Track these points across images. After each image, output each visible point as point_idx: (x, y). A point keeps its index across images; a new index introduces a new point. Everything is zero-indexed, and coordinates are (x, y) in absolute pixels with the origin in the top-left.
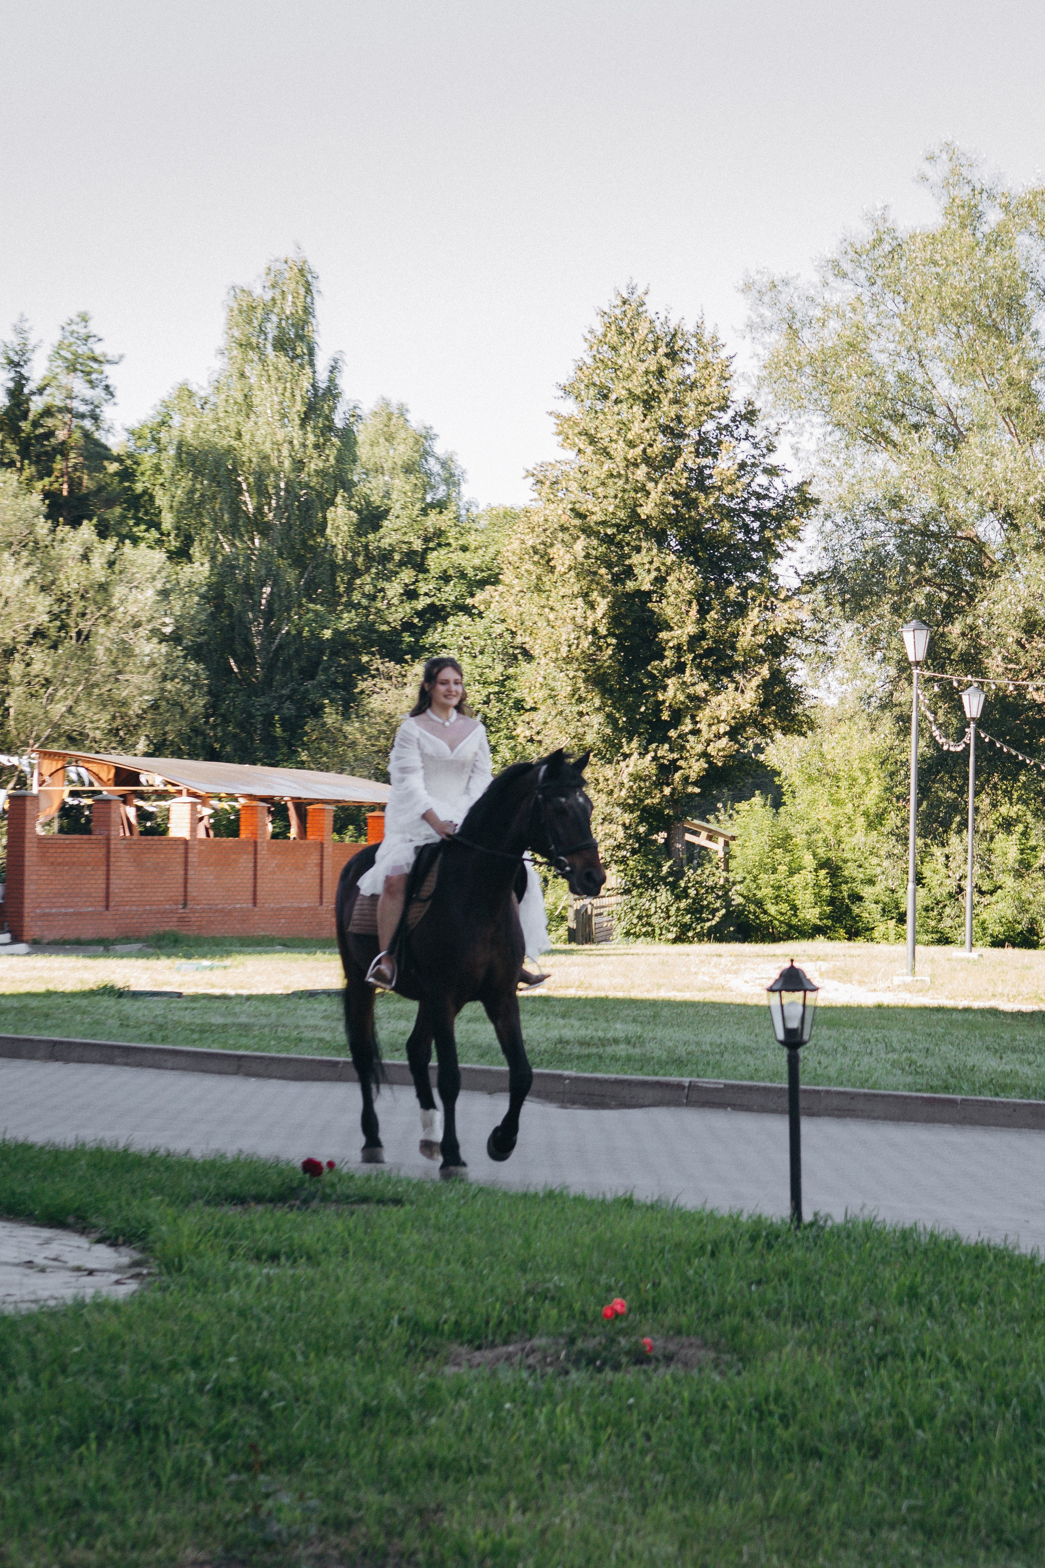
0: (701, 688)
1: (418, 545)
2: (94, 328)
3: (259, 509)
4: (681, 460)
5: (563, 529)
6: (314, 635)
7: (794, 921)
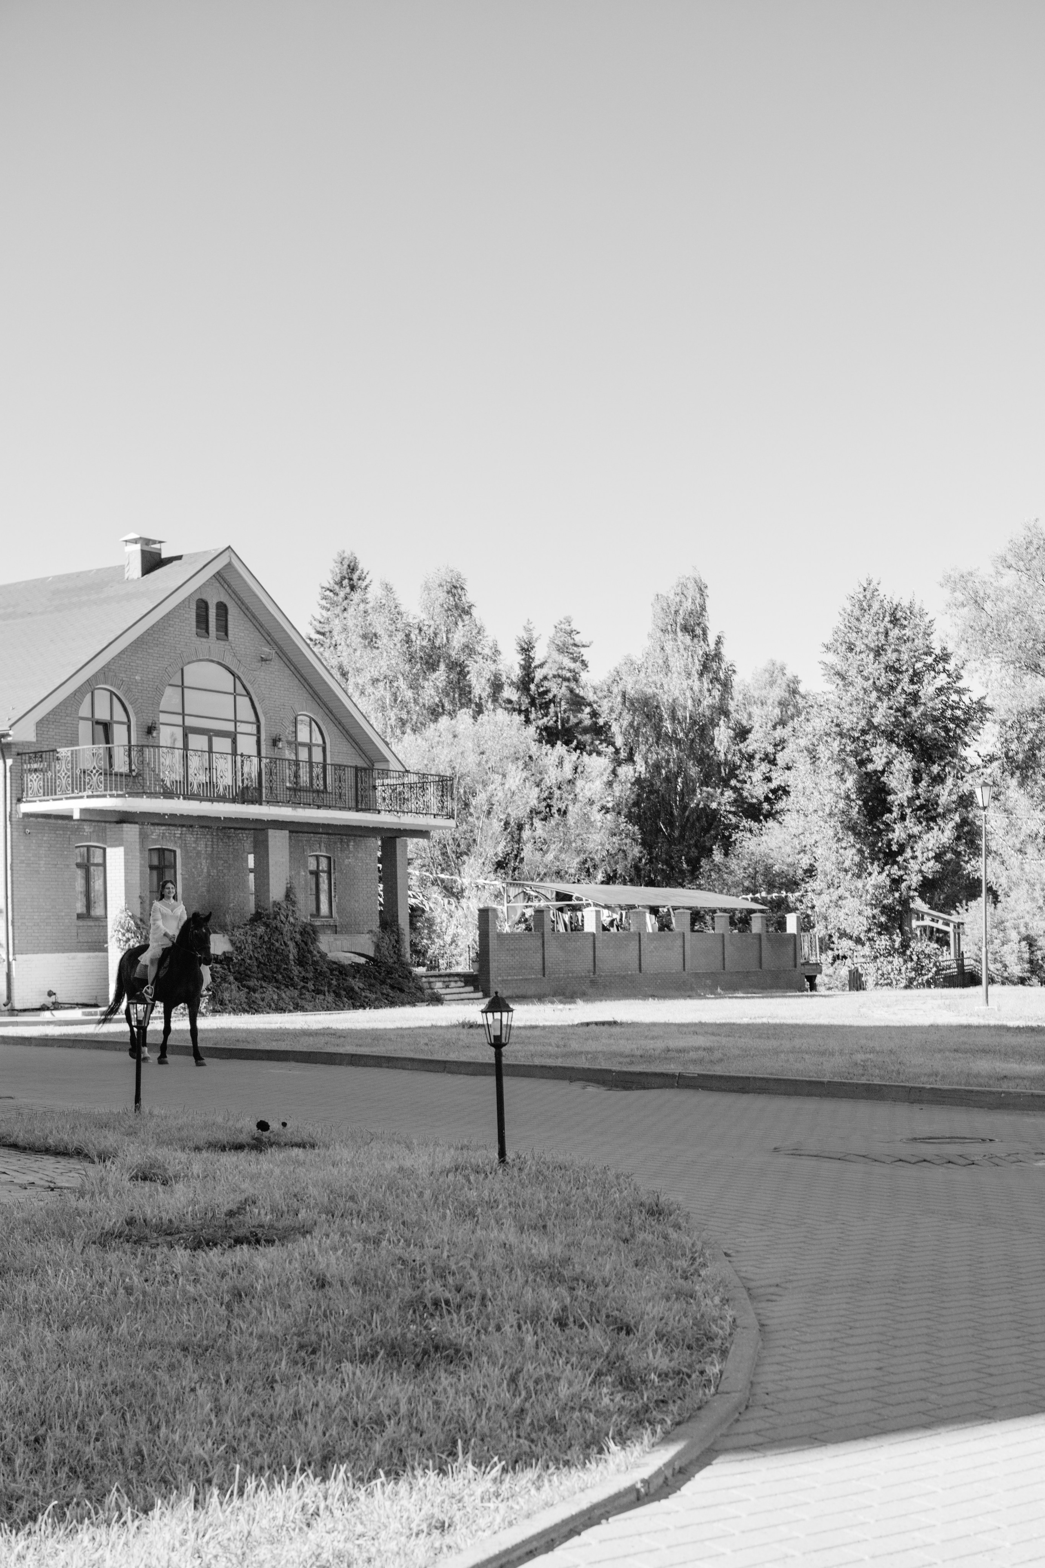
0: (916, 830)
1: (770, 749)
2: (574, 626)
3: (674, 732)
4: (900, 687)
5: (828, 735)
6: (707, 806)
7: (1006, 974)
